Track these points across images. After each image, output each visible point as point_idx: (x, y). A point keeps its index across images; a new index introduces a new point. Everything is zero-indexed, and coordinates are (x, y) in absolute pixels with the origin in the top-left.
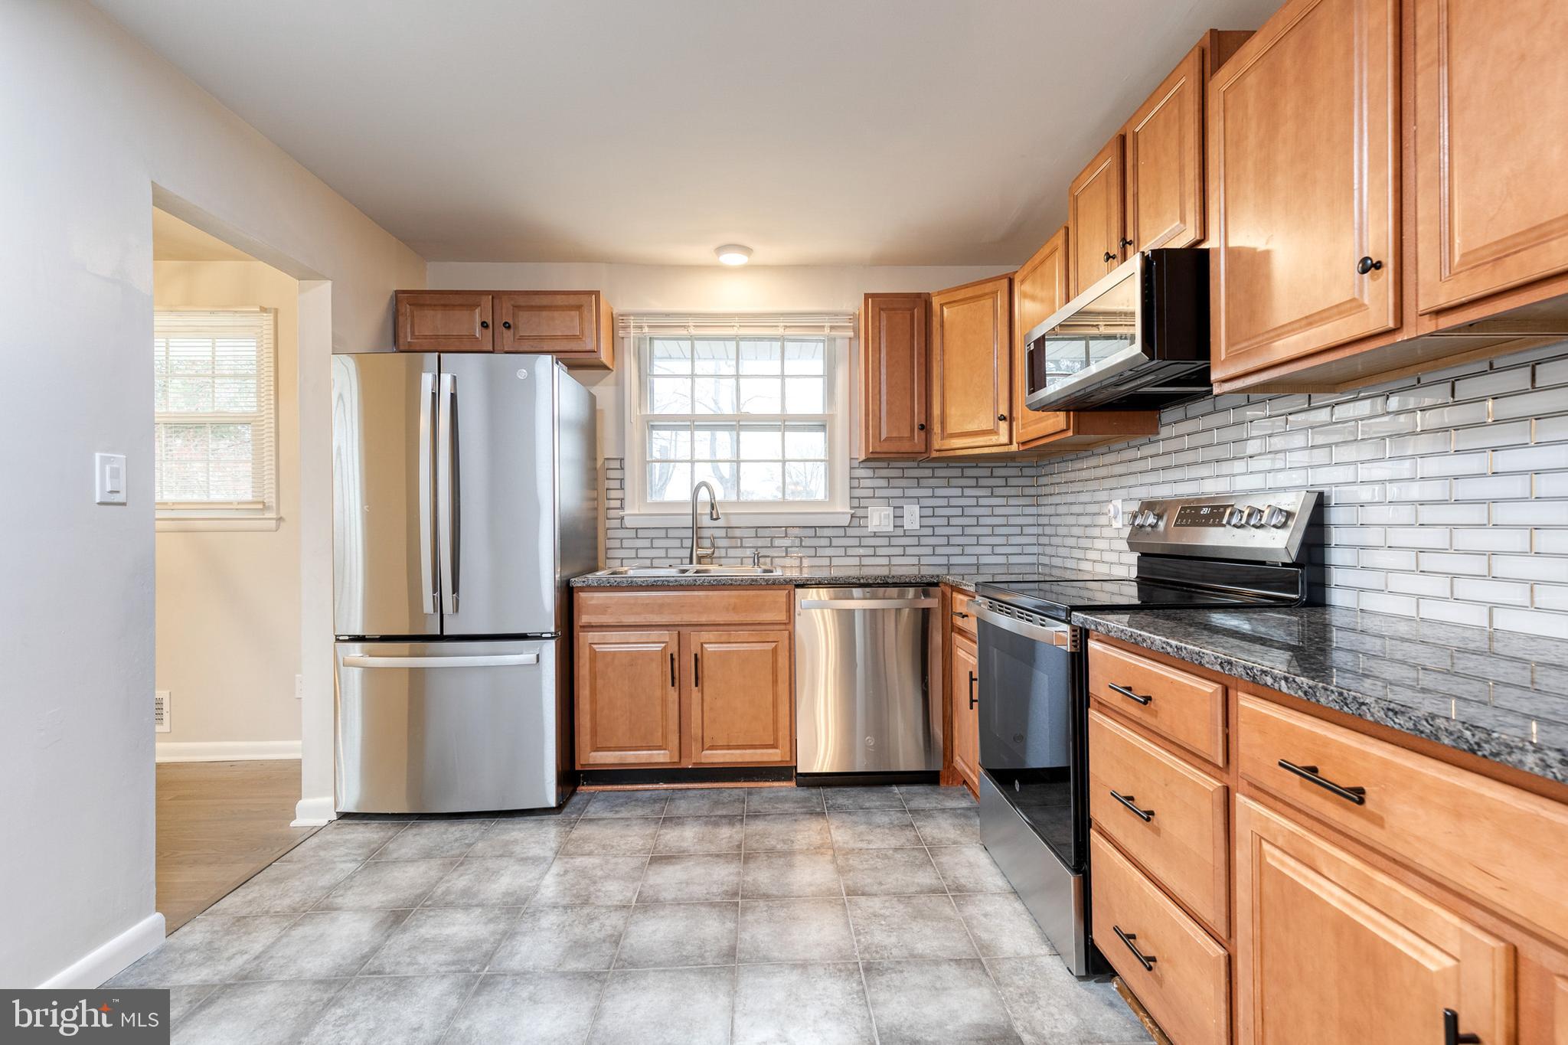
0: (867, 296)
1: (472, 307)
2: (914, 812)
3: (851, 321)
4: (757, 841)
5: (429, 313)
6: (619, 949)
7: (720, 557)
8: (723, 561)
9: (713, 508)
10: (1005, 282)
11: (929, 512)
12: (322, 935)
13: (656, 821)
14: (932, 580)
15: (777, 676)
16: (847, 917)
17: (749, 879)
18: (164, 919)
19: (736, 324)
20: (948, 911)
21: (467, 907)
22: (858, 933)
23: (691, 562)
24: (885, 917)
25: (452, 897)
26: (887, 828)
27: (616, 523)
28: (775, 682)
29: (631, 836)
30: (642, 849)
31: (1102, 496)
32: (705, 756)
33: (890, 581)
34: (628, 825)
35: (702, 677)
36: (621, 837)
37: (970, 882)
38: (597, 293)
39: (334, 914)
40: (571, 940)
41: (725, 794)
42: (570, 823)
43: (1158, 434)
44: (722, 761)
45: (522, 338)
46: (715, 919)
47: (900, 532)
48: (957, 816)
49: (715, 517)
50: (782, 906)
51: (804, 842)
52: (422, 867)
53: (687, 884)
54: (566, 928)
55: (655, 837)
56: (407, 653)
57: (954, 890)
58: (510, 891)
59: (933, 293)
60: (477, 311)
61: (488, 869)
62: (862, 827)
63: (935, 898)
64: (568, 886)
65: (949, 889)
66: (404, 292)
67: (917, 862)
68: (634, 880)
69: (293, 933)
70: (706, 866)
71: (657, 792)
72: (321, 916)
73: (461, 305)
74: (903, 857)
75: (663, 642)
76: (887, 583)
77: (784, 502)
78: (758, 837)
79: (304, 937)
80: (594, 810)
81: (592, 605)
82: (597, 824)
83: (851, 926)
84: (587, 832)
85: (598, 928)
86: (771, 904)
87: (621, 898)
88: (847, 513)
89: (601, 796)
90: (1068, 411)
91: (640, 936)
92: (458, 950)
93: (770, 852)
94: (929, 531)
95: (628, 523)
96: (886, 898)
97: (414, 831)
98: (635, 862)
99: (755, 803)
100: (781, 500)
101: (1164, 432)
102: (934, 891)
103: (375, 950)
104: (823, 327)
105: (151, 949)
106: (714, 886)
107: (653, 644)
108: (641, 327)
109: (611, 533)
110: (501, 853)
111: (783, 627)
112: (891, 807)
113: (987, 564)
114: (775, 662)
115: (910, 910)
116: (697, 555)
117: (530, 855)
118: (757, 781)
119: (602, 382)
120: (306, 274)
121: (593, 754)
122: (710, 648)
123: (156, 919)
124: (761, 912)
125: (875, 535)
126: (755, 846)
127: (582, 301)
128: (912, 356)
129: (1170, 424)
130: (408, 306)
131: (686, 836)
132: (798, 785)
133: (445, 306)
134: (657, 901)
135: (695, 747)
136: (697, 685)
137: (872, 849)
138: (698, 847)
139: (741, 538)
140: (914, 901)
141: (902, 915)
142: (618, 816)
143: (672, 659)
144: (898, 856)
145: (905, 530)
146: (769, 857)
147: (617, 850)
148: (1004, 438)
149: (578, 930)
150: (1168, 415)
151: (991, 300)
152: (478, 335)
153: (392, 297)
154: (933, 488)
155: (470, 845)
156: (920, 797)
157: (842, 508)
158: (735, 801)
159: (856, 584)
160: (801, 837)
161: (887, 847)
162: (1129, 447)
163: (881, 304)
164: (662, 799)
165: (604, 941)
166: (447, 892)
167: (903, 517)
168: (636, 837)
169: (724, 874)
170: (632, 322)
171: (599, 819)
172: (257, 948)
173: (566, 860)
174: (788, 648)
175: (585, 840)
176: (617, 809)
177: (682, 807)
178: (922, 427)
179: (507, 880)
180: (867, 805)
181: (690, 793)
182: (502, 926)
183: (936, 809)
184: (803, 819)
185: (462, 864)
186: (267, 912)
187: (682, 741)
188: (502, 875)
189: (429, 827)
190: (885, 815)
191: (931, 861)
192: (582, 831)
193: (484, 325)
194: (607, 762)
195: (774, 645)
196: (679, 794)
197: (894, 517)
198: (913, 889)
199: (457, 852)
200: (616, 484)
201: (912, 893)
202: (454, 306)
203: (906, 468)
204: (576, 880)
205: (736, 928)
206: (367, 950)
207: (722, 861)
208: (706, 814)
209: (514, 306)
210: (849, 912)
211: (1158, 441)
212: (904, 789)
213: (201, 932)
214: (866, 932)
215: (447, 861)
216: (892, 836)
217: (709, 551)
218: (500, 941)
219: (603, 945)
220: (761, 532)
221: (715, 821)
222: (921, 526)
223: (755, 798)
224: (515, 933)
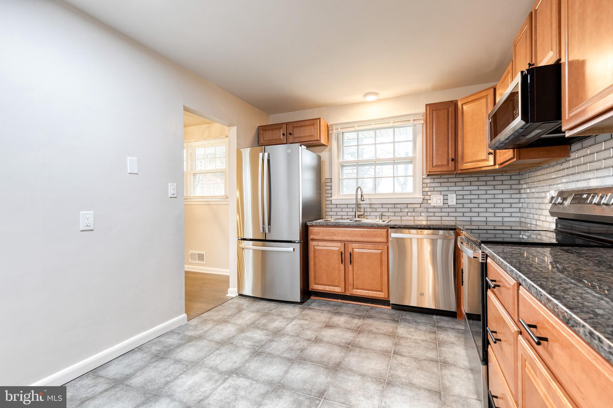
0: (427, 105)
1: (280, 129)
2: (439, 327)
3: (423, 116)
4: (366, 327)
5: (267, 132)
6: (302, 353)
7: (367, 216)
8: (369, 217)
9: (362, 196)
10: (492, 90)
11: (461, 197)
12: (222, 329)
13: (333, 313)
14: (452, 227)
15: (382, 263)
16: (390, 362)
17: (357, 340)
18: (187, 316)
19: (373, 124)
20: (435, 370)
21: (262, 329)
22: (391, 369)
23: (355, 217)
24: (405, 366)
25: (259, 325)
26: (424, 332)
27: (329, 202)
28: (381, 266)
29: (321, 316)
30: (324, 322)
31: (546, 188)
32: (354, 291)
33: (431, 227)
34: (322, 312)
35: (353, 261)
36: (318, 316)
37: (451, 361)
38: (320, 119)
39: (227, 324)
40: (288, 347)
41: (362, 307)
42: (304, 308)
43: (569, 156)
44: (360, 294)
45: (295, 138)
46: (338, 351)
47: (446, 206)
48: (459, 332)
49: (362, 200)
50: (365, 352)
51: (385, 330)
52: (255, 314)
53: (334, 337)
54: (288, 343)
55: (330, 318)
56: (261, 245)
57: (442, 362)
58: (277, 327)
59: (459, 100)
60: (282, 130)
61: (273, 319)
62: (412, 329)
63: (431, 363)
64: (294, 329)
65: (440, 361)
66: (261, 126)
67: (430, 348)
68: (317, 331)
69: (216, 327)
70: (344, 332)
71: (337, 303)
72: (224, 324)
73: (277, 129)
74: (425, 344)
75: (339, 247)
76: (431, 228)
77: (394, 194)
78: (367, 325)
79: (218, 329)
80: (314, 305)
81: (315, 232)
82: (312, 310)
83: (390, 366)
84: (308, 312)
85: (298, 345)
86: (361, 351)
87: (310, 337)
88: (421, 198)
89: (318, 301)
90: (514, 149)
91: (310, 351)
92: (255, 342)
93: (370, 332)
94: (461, 206)
95: (333, 202)
96: (409, 359)
97: (257, 303)
98: (319, 325)
99: (372, 312)
100: (393, 193)
101: (573, 155)
102: (432, 360)
103: (234, 336)
104: (410, 120)
105: (183, 324)
106: (344, 339)
107: (336, 247)
108: (338, 129)
109: (327, 206)
110: (279, 314)
111: (385, 244)
112: (429, 323)
113: (491, 221)
114: (381, 258)
115: (418, 365)
116: (358, 215)
117: (287, 317)
118: (376, 304)
119: (324, 151)
120: (230, 125)
121: (315, 285)
122: (356, 250)
123: (185, 315)
124: (356, 353)
125: (434, 207)
126: (365, 328)
127: (314, 122)
128: (448, 129)
129: (575, 151)
130: (262, 131)
131: (341, 320)
132: (392, 308)
133: (272, 129)
134: (321, 340)
135: (350, 288)
136: (350, 264)
137: (412, 339)
138: (343, 325)
139: (376, 208)
140: (421, 363)
141: (413, 367)
142: (320, 309)
143: (342, 254)
144: (423, 343)
145: (449, 205)
146: (368, 333)
147: (315, 320)
148: (491, 163)
149: (292, 344)
150: (574, 147)
151: (485, 99)
152: (282, 138)
153: (257, 129)
154: (463, 186)
155: (271, 310)
156: (445, 322)
157: (419, 195)
158: (364, 310)
159: (416, 228)
160: (384, 328)
161: (420, 339)
162: (558, 164)
163: (432, 108)
164: (338, 305)
165: (298, 350)
166: (259, 324)
167: (448, 199)
168: (323, 317)
169: (349, 336)
170: (334, 127)
171: (314, 309)
172: (206, 329)
173: (297, 320)
174: (387, 252)
175: (306, 315)
176: (321, 306)
177: (344, 309)
178: (453, 160)
179: (278, 323)
180: (419, 321)
181: (349, 305)
182: (270, 337)
183: (450, 328)
184: (388, 322)
185: (266, 316)
186: (212, 319)
187: (346, 285)
188: (276, 322)
189: (262, 302)
190: (425, 326)
191: (437, 348)
192: (307, 312)
193: (284, 134)
194: (319, 289)
195: (381, 251)
196: (345, 305)
197: (443, 199)
198: (423, 358)
199: (267, 311)
200: (329, 188)
201: (422, 359)
202: (274, 129)
203: (449, 178)
204: (298, 328)
205: (344, 356)
206: (231, 336)
207: (350, 331)
208: (351, 313)
209: (293, 127)
210: (391, 360)
211: (570, 160)
212: (439, 317)
213: (196, 322)
214: (394, 370)
215: (263, 314)
216: (424, 335)
217: (362, 213)
218: (268, 342)
219: (298, 351)
220: (384, 206)
221: (353, 316)
222: (456, 204)
223: (373, 311)
224: (273, 341)
